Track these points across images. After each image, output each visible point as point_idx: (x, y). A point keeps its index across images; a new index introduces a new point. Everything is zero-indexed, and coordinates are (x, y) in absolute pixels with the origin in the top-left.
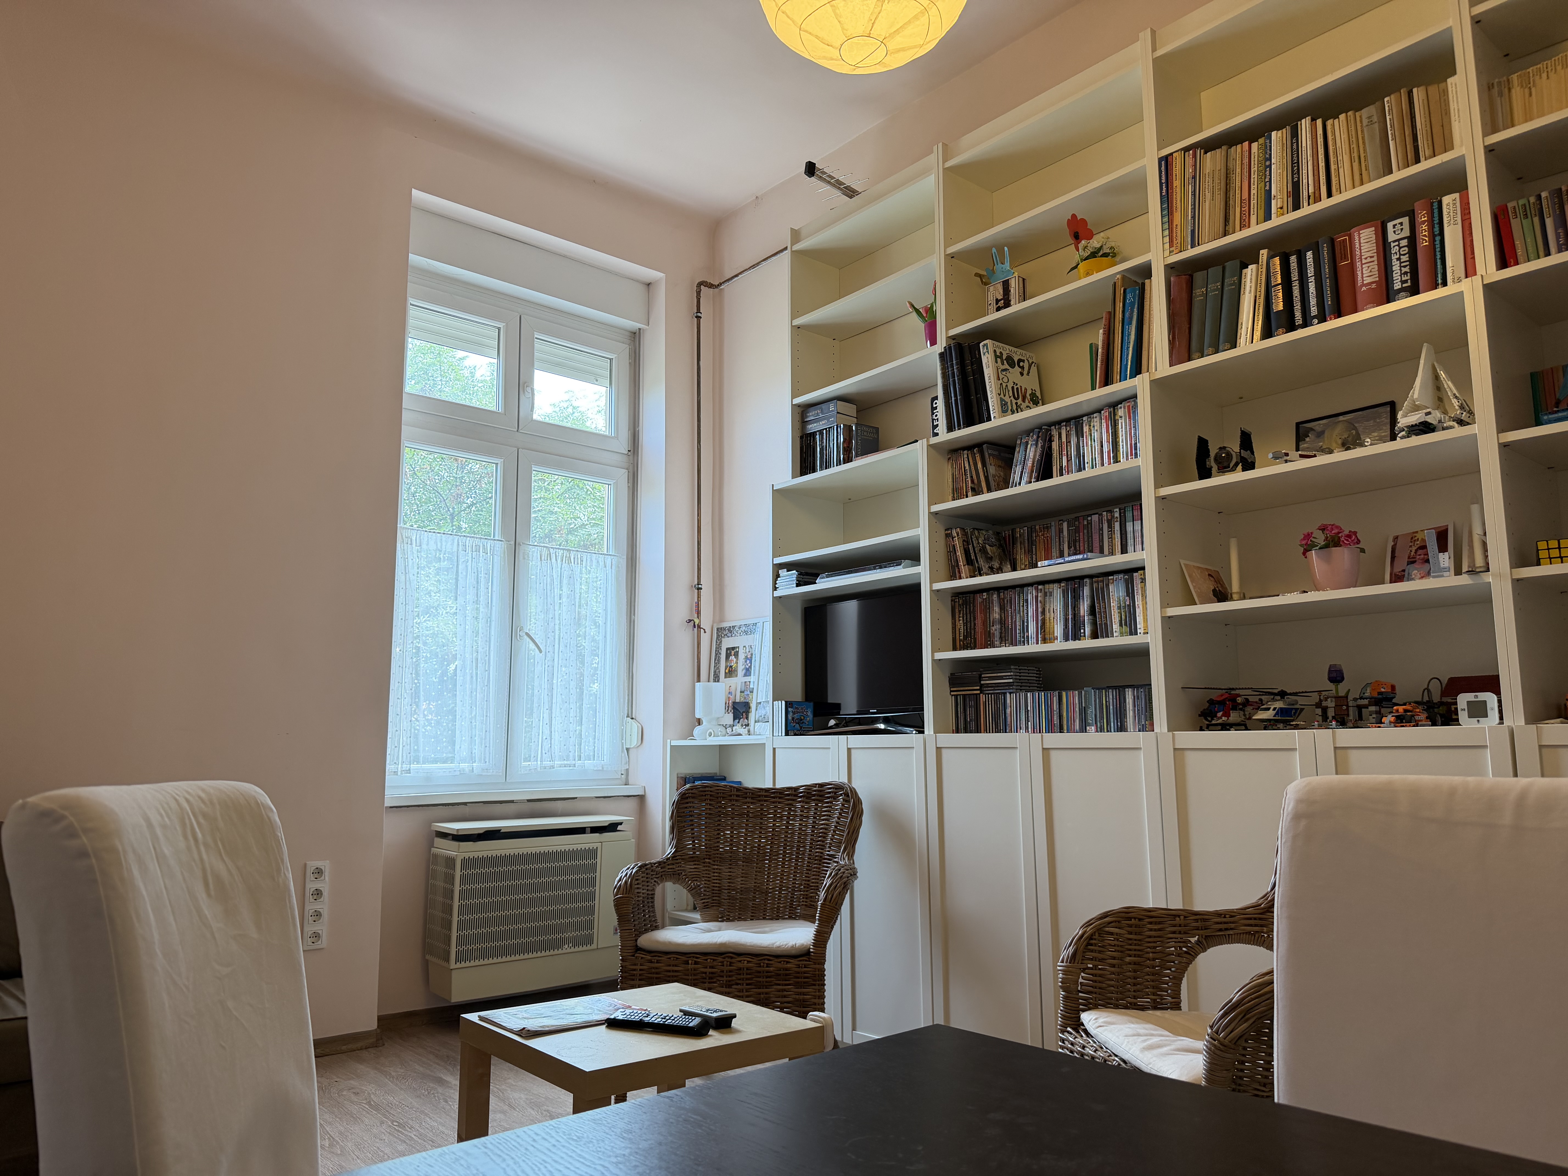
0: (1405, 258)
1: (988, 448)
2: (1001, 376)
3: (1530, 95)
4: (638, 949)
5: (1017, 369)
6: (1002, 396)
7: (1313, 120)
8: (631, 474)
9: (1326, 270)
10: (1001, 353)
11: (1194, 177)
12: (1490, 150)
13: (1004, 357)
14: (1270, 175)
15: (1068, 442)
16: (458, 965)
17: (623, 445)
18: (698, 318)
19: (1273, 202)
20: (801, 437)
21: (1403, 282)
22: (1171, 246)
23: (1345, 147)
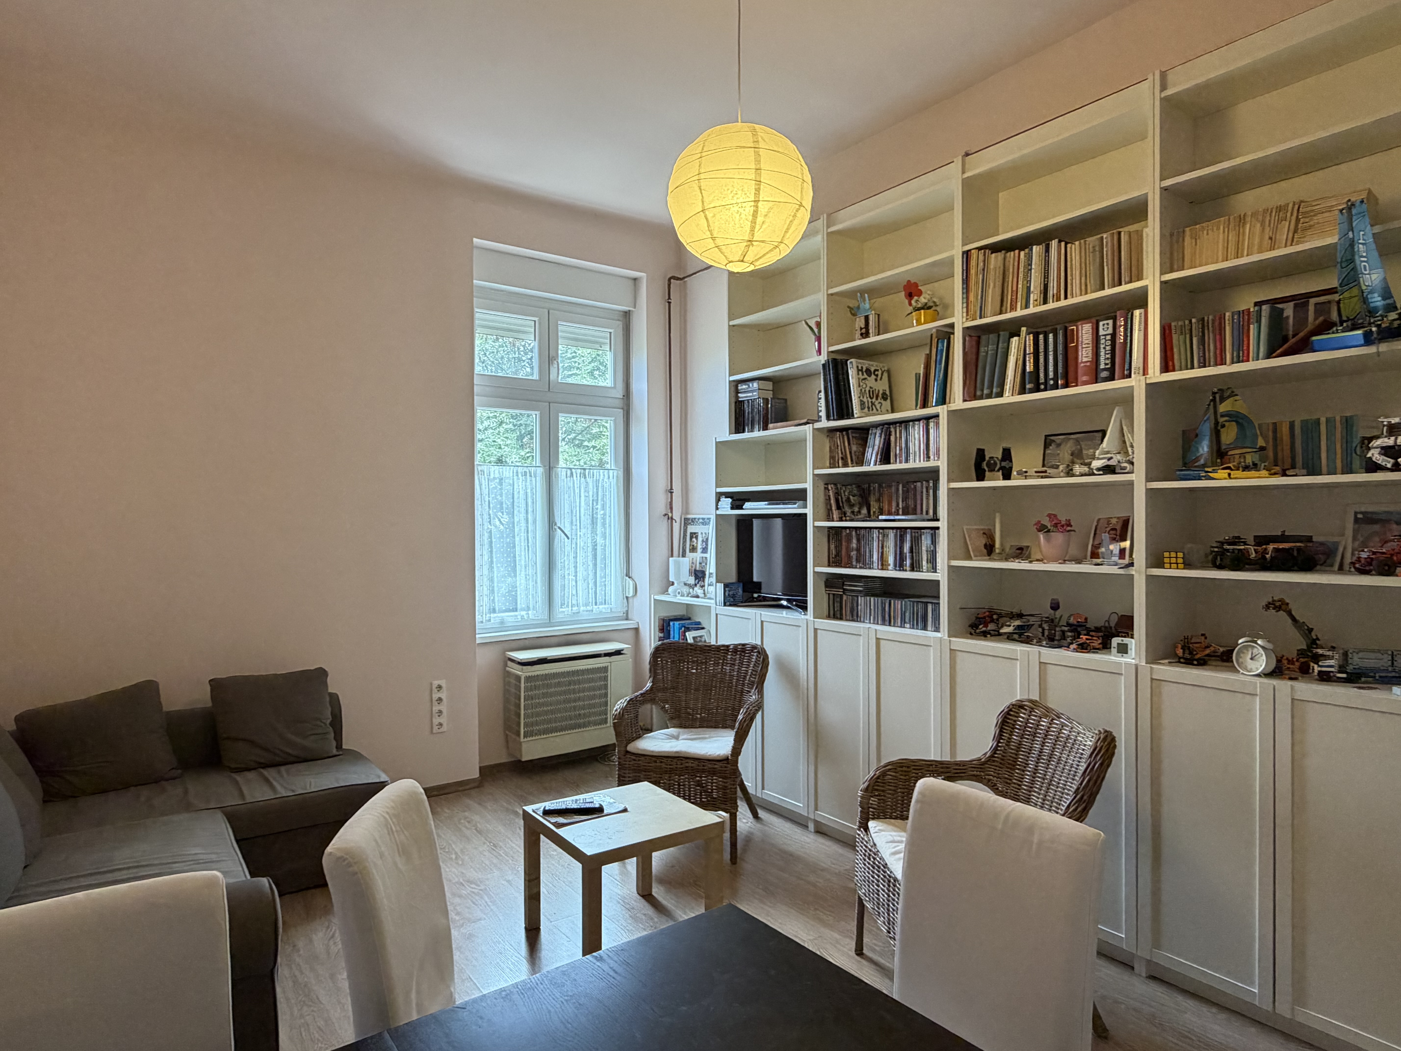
0: (1108, 348)
1: (852, 433)
2: (861, 384)
3: (1196, 244)
4: (627, 752)
5: (873, 377)
6: (861, 398)
7: (1060, 241)
8: (625, 412)
9: (1060, 348)
10: (862, 367)
11: (984, 270)
12: (1163, 283)
13: (864, 370)
14: (1031, 276)
15: (901, 437)
16: (526, 740)
17: (619, 393)
18: (669, 303)
19: (1032, 295)
20: (736, 403)
21: (1106, 364)
22: (967, 315)
23: (1078, 265)
